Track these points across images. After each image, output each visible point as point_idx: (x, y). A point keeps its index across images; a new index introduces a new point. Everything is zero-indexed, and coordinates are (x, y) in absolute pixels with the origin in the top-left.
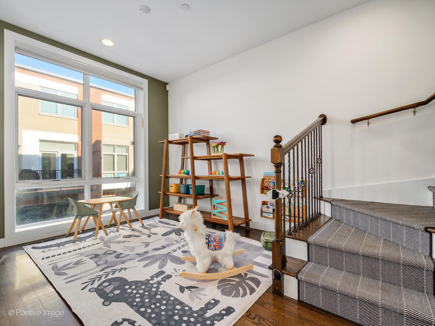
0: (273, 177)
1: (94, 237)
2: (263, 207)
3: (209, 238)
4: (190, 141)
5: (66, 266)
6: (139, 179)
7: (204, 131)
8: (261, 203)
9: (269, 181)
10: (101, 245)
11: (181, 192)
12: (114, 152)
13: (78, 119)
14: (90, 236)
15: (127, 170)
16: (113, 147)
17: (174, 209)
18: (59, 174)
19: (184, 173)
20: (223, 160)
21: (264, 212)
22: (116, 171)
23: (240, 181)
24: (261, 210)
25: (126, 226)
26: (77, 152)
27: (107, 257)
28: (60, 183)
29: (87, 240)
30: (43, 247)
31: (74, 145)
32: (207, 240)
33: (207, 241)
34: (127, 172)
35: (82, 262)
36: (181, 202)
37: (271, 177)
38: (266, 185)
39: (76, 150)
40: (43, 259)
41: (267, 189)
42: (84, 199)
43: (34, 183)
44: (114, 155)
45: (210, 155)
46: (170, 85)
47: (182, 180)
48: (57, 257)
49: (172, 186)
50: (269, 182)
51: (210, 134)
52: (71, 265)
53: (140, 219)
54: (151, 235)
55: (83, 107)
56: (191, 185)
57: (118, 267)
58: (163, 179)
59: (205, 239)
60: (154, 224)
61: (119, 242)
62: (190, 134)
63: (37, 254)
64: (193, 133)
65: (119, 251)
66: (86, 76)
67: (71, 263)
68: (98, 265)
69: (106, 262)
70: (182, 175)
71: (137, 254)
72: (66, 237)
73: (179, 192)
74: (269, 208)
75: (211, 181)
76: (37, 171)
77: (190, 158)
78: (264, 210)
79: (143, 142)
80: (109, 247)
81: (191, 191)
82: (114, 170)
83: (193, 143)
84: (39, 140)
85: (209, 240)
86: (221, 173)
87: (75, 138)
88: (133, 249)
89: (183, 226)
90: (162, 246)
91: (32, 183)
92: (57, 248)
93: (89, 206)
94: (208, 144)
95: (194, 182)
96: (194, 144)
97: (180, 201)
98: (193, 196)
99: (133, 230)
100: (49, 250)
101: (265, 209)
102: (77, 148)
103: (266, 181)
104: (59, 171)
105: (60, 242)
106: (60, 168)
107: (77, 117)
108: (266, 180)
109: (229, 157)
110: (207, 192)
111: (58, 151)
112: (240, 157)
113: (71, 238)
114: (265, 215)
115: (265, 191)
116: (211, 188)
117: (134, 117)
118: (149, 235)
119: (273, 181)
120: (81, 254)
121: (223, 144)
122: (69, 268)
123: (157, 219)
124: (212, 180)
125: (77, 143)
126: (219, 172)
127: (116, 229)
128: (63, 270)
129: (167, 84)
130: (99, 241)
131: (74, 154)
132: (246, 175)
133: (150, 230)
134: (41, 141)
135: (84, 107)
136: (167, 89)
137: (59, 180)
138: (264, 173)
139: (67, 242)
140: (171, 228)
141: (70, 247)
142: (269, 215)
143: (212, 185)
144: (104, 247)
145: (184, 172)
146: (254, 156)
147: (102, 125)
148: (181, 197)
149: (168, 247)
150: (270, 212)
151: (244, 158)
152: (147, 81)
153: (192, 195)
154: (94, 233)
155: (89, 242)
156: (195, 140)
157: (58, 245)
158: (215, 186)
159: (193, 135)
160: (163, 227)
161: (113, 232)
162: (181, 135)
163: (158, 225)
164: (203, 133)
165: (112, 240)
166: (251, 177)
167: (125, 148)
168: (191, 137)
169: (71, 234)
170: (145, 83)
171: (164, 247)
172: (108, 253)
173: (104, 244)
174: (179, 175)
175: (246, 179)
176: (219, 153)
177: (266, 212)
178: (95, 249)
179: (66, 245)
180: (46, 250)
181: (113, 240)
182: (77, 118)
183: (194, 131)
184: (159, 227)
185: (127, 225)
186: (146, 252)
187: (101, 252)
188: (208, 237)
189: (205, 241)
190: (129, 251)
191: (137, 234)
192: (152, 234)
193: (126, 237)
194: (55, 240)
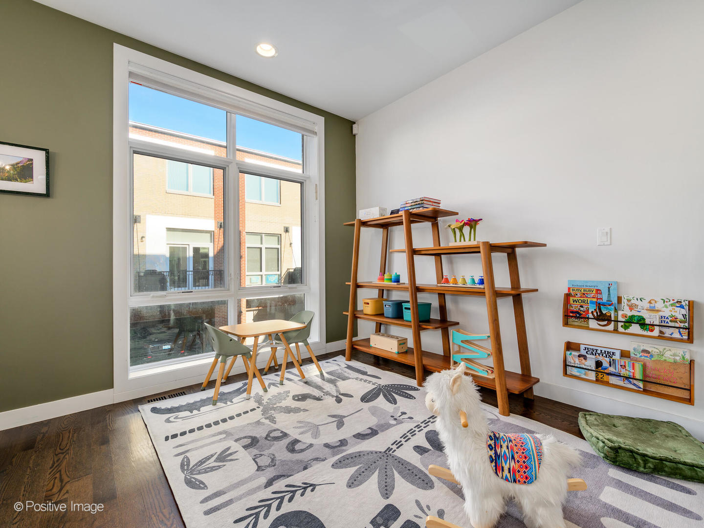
0: (594, 292)
1: (245, 395)
2: (570, 354)
3: (495, 445)
4: (406, 219)
5: (204, 462)
6: (310, 289)
7: (432, 200)
8: (562, 347)
9: (582, 299)
10: (257, 415)
11: (385, 315)
12: (262, 243)
13: (214, 197)
14: (238, 392)
15: (278, 271)
16: (260, 236)
17: (372, 344)
18: (191, 276)
19: (390, 280)
20: (482, 254)
21: (573, 366)
22: (264, 272)
23: (511, 299)
24: (565, 361)
25: (293, 374)
26: (212, 244)
27: (273, 448)
28: (194, 296)
29: (235, 400)
30: (168, 409)
31: (209, 235)
32: (491, 449)
33: (492, 453)
34: (279, 273)
35: (231, 454)
36: (380, 331)
37: (589, 291)
38: (575, 307)
39: (211, 242)
40: (167, 438)
41: (576, 317)
42: (227, 325)
43: (157, 297)
44: (261, 249)
45: (440, 246)
46: (358, 125)
47: (381, 292)
48: (188, 437)
49: (368, 304)
50: (583, 301)
51: (440, 205)
52: (211, 463)
53: (314, 359)
54: (341, 397)
55: (225, 168)
56: (408, 302)
57: (298, 479)
58: (352, 290)
59: (485, 446)
60: (340, 371)
61: (288, 410)
62: (402, 206)
63: (159, 424)
64: (410, 204)
65: (294, 434)
66: (231, 116)
67: (212, 456)
68: (259, 468)
69: (273, 460)
70: (386, 283)
71: (327, 446)
72: (202, 390)
73: (381, 315)
74: (585, 358)
75: (442, 296)
76: (164, 272)
77: (407, 251)
78: (572, 362)
79: (317, 224)
80: (272, 420)
81: (408, 315)
82: (261, 271)
83: (411, 223)
84: (167, 228)
85: (496, 453)
86: (469, 281)
87: (210, 225)
88: (315, 430)
89: (433, 405)
90: (370, 428)
91: (153, 297)
92: (187, 413)
93: (236, 338)
94: (435, 225)
95: (415, 298)
96: (413, 225)
97: (378, 330)
98: (412, 324)
99: (306, 383)
100: (176, 418)
101: (573, 358)
102: (213, 239)
103: (574, 299)
104: (191, 273)
105: (192, 402)
106: (191, 269)
107: (214, 193)
108: (574, 297)
109: (494, 248)
110: (435, 315)
111: (191, 243)
112: (510, 250)
113: (210, 393)
114: (575, 372)
115: (570, 320)
116: (443, 309)
117: (302, 183)
118: (337, 397)
119: (595, 300)
120: (228, 434)
121: (472, 223)
122: (209, 468)
123: (341, 360)
124: (444, 294)
125: (214, 231)
126: (464, 279)
127: (278, 379)
128: (200, 473)
129: (354, 123)
130: (255, 405)
131: (209, 248)
132: (523, 285)
133: (335, 385)
134: (169, 229)
135: (227, 168)
136: (354, 132)
137: (192, 292)
138: (570, 281)
139: (204, 403)
140: (373, 384)
141: (209, 414)
142: (585, 374)
143: (444, 304)
144: (263, 420)
145: (390, 278)
146: (545, 245)
147: (246, 204)
148: (381, 324)
149: (383, 433)
150: (589, 368)
151: (518, 250)
152: (323, 119)
153: (411, 322)
154: (245, 384)
155: (238, 404)
156: (414, 217)
157: (191, 407)
158: (449, 305)
159: (410, 208)
160: (357, 379)
161: (274, 384)
162: (382, 210)
163: (346, 375)
164: (431, 203)
165: (275, 404)
166: (537, 290)
167: (277, 238)
168: (407, 211)
169: (211, 384)
170: (319, 122)
171: (373, 432)
172: (275, 437)
173: (264, 412)
174: (381, 283)
175: (524, 295)
176: (465, 241)
177: (577, 367)
178: (250, 424)
179: (203, 409)
180: (172, 416)
181: (278, 405)
182: (214, 195)
183: (412, 201)
184: (350, 378)
185: (295, 370)
186: (343, 443)
187: (260, 433)
188: (492, 442)
189: (487, 453)
190: (309, 434)
191: (316, 393)
192: (342, 394)
193: (299, 400)
194: (185, 394)
